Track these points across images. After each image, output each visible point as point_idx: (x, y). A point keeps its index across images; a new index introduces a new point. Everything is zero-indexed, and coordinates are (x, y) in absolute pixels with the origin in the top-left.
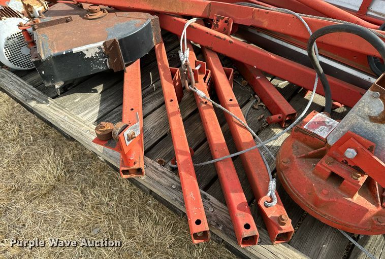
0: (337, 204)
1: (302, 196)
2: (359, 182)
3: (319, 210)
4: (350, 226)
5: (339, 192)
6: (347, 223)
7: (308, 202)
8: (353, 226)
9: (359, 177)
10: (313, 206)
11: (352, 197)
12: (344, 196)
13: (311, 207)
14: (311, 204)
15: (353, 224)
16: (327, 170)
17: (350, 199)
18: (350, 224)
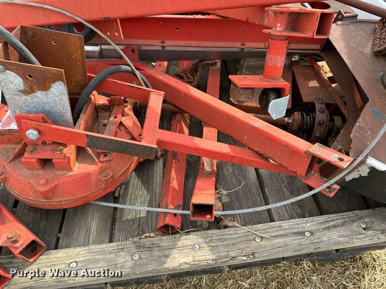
0: (61, 185)
1: (31, 198)
2: (65, 154)
3: (52, 201)
4: (86, 196)
5: (59, 173)
6: (82, 195)
7: (40, 200)
8: (90, 194)
9: (62, 150)
10: (46, 201)
11: (71, 170)
12: (65, 174)
13: (46, 202)
14: (43, 201)
15: (88, 193)
16: (32, 160)
17: (71, 173)
18: (86, 194)
